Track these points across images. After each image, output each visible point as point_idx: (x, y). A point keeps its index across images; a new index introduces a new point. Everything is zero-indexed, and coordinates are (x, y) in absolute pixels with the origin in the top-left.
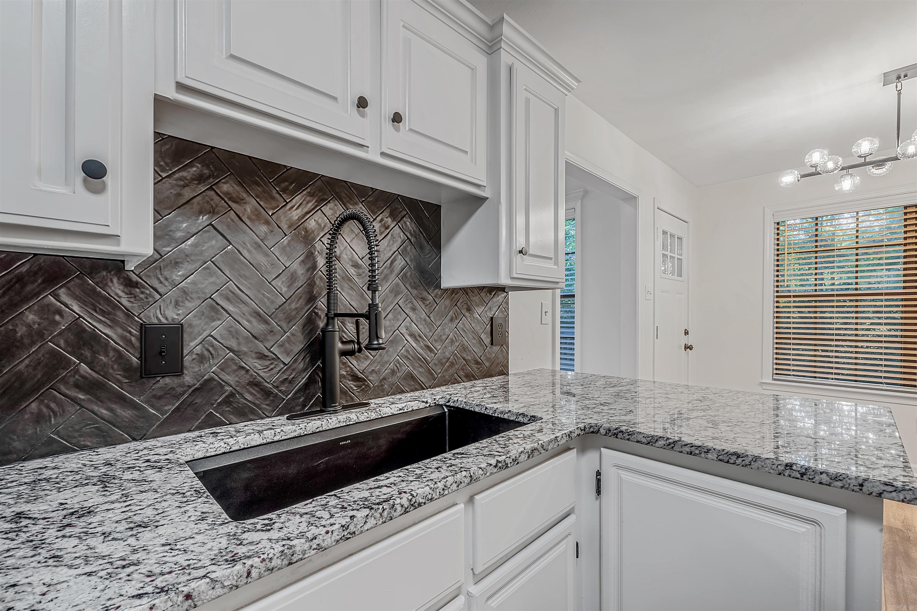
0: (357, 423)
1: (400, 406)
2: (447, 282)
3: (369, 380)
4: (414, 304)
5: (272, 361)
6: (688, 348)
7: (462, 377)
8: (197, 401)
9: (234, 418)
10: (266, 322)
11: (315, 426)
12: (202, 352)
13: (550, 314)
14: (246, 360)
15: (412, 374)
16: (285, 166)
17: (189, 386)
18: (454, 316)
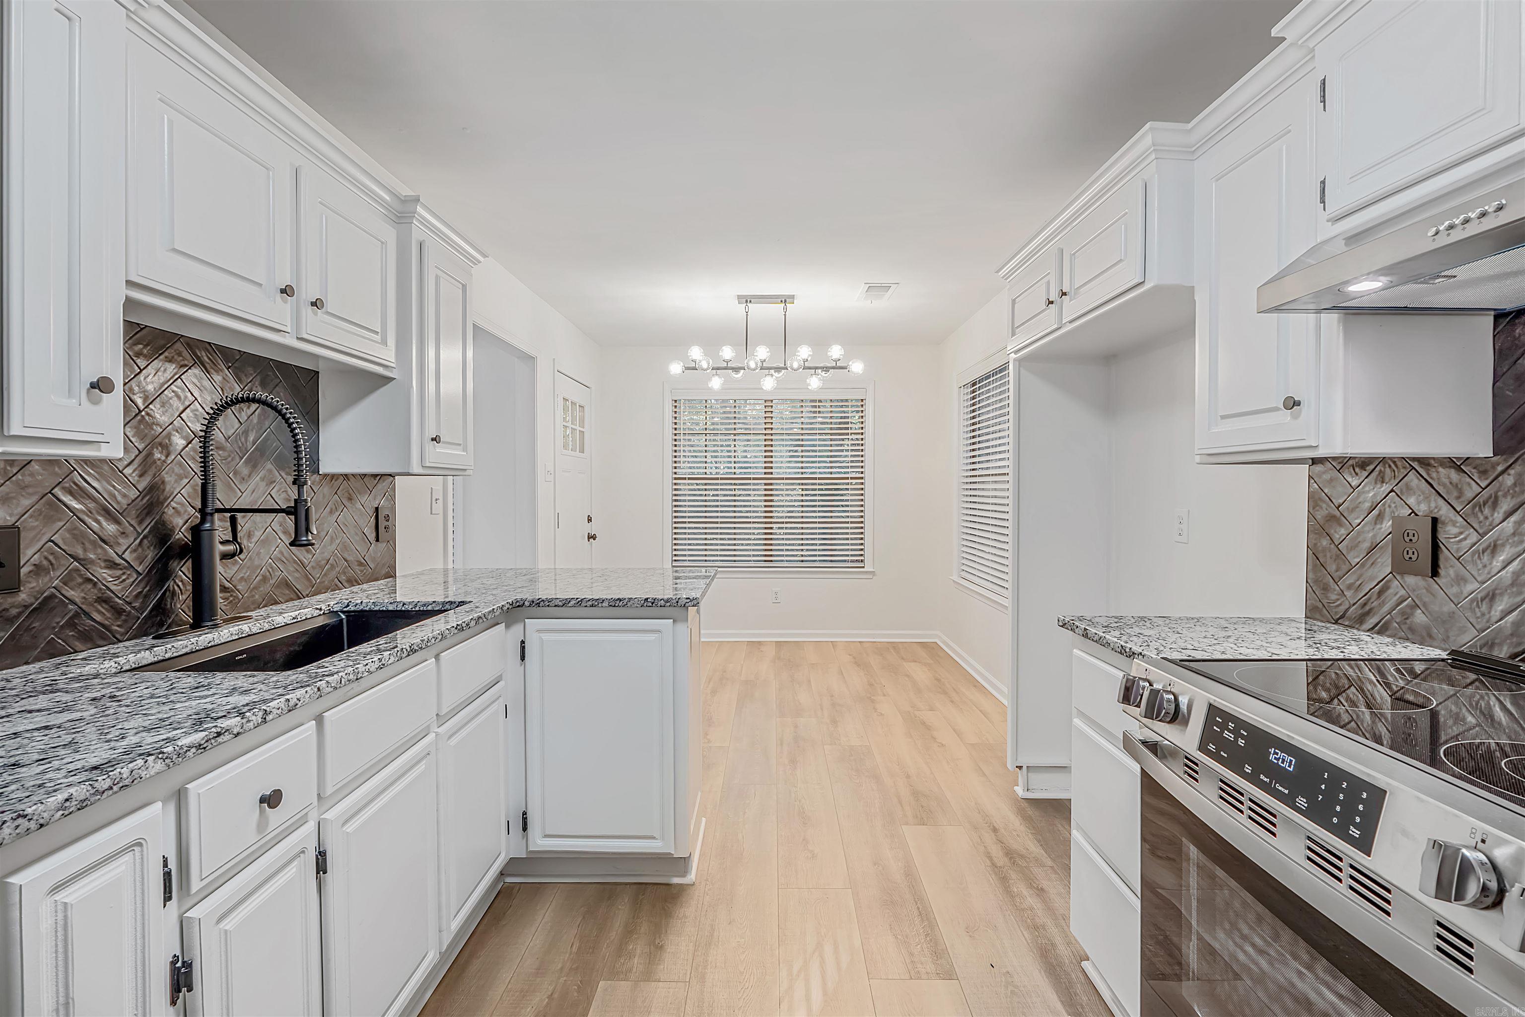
0: (249, 635)
1: (293, 614)
2: (327, 466)
3: (237, 590)
4: (289, 494)
5: (124, 571)
6: (592, 537)
7: (344, 582)
8: (34, 625)
9: (78, 645)
10: (117, 522)
11: (207, 640)
12: (41, 562)
13: (440, 502)
14: (94, 570)
15: (286, 581)
16: (138, 324)
17: (25, 606)
18: (334, 508)
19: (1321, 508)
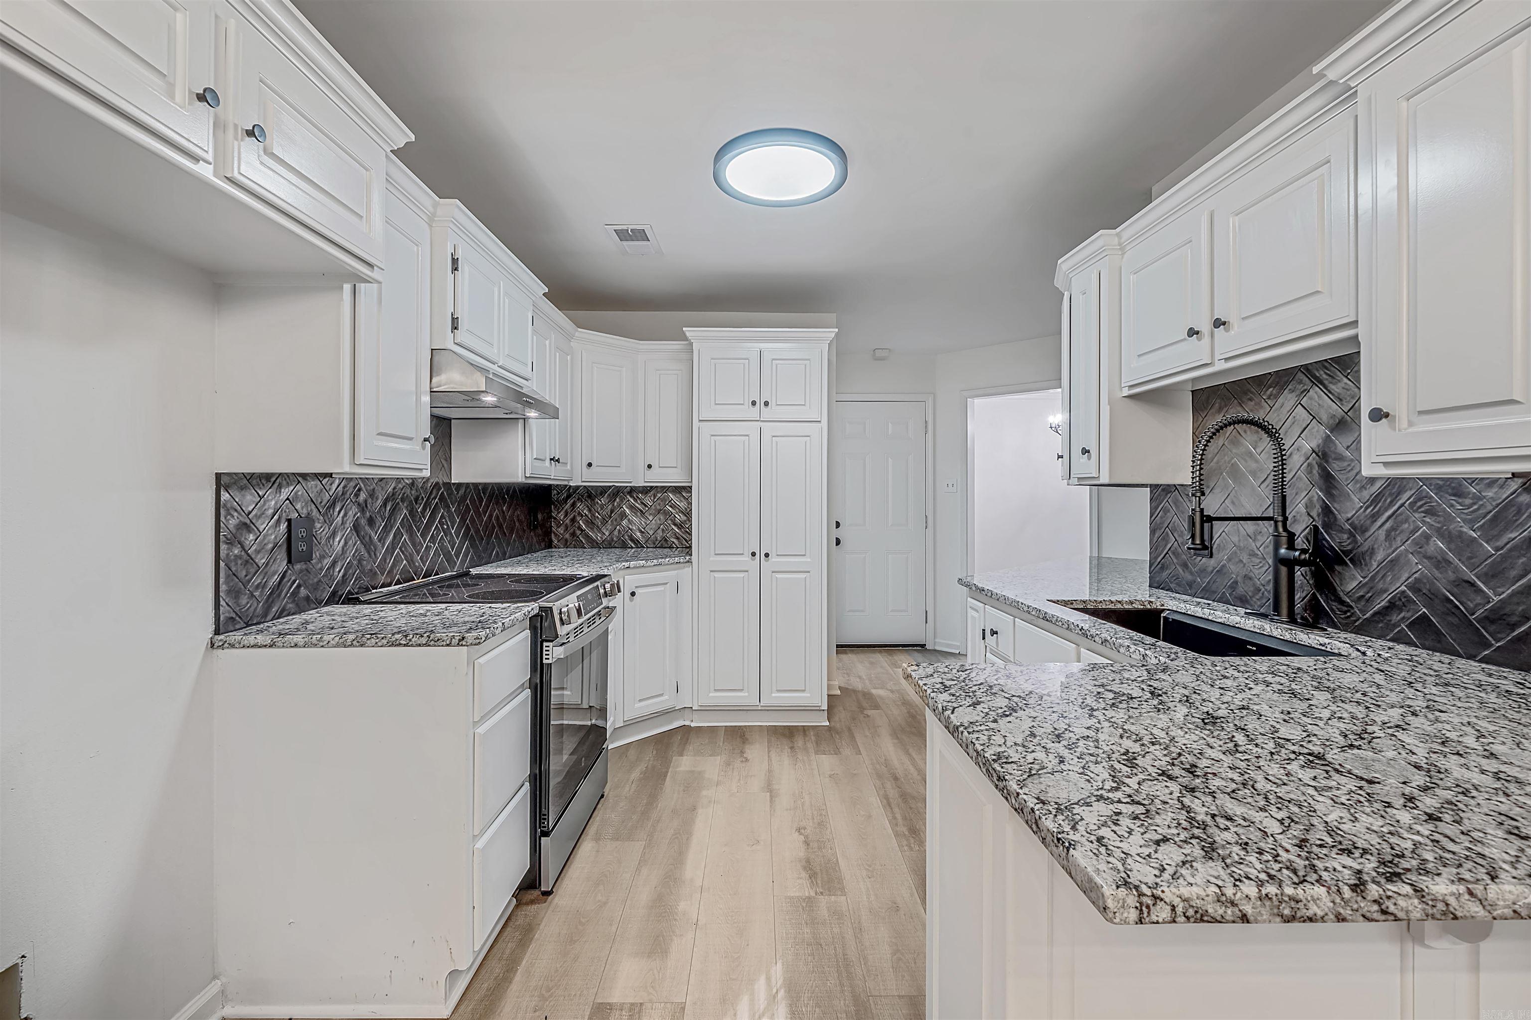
19: (233, 516)
